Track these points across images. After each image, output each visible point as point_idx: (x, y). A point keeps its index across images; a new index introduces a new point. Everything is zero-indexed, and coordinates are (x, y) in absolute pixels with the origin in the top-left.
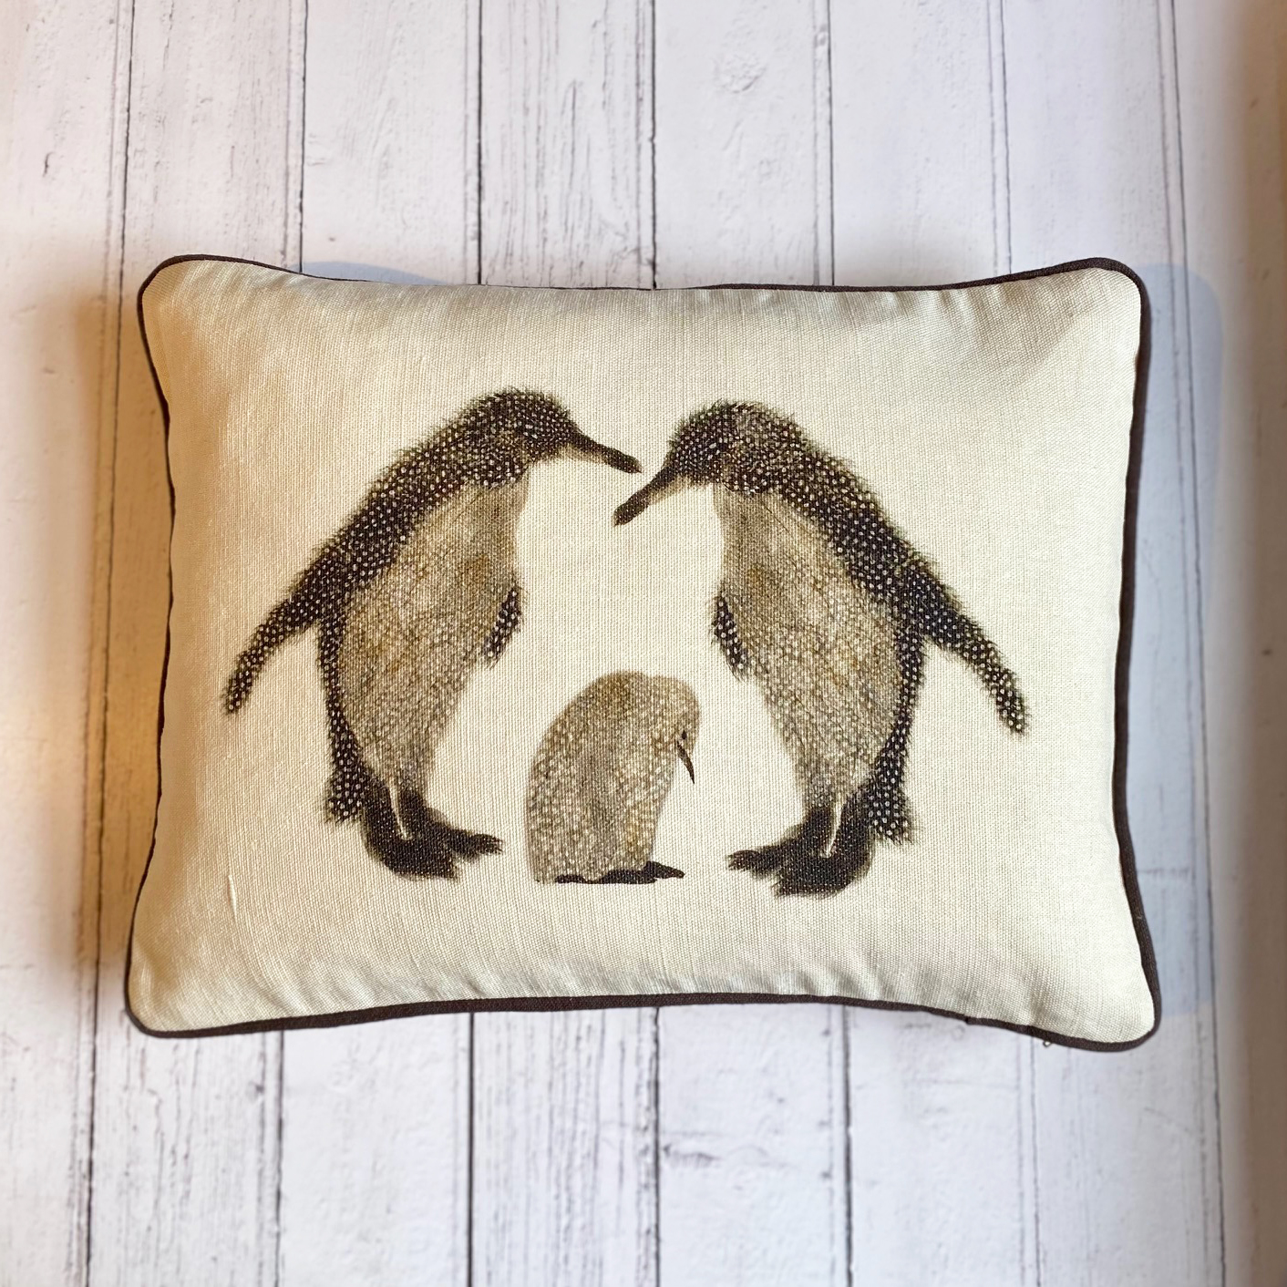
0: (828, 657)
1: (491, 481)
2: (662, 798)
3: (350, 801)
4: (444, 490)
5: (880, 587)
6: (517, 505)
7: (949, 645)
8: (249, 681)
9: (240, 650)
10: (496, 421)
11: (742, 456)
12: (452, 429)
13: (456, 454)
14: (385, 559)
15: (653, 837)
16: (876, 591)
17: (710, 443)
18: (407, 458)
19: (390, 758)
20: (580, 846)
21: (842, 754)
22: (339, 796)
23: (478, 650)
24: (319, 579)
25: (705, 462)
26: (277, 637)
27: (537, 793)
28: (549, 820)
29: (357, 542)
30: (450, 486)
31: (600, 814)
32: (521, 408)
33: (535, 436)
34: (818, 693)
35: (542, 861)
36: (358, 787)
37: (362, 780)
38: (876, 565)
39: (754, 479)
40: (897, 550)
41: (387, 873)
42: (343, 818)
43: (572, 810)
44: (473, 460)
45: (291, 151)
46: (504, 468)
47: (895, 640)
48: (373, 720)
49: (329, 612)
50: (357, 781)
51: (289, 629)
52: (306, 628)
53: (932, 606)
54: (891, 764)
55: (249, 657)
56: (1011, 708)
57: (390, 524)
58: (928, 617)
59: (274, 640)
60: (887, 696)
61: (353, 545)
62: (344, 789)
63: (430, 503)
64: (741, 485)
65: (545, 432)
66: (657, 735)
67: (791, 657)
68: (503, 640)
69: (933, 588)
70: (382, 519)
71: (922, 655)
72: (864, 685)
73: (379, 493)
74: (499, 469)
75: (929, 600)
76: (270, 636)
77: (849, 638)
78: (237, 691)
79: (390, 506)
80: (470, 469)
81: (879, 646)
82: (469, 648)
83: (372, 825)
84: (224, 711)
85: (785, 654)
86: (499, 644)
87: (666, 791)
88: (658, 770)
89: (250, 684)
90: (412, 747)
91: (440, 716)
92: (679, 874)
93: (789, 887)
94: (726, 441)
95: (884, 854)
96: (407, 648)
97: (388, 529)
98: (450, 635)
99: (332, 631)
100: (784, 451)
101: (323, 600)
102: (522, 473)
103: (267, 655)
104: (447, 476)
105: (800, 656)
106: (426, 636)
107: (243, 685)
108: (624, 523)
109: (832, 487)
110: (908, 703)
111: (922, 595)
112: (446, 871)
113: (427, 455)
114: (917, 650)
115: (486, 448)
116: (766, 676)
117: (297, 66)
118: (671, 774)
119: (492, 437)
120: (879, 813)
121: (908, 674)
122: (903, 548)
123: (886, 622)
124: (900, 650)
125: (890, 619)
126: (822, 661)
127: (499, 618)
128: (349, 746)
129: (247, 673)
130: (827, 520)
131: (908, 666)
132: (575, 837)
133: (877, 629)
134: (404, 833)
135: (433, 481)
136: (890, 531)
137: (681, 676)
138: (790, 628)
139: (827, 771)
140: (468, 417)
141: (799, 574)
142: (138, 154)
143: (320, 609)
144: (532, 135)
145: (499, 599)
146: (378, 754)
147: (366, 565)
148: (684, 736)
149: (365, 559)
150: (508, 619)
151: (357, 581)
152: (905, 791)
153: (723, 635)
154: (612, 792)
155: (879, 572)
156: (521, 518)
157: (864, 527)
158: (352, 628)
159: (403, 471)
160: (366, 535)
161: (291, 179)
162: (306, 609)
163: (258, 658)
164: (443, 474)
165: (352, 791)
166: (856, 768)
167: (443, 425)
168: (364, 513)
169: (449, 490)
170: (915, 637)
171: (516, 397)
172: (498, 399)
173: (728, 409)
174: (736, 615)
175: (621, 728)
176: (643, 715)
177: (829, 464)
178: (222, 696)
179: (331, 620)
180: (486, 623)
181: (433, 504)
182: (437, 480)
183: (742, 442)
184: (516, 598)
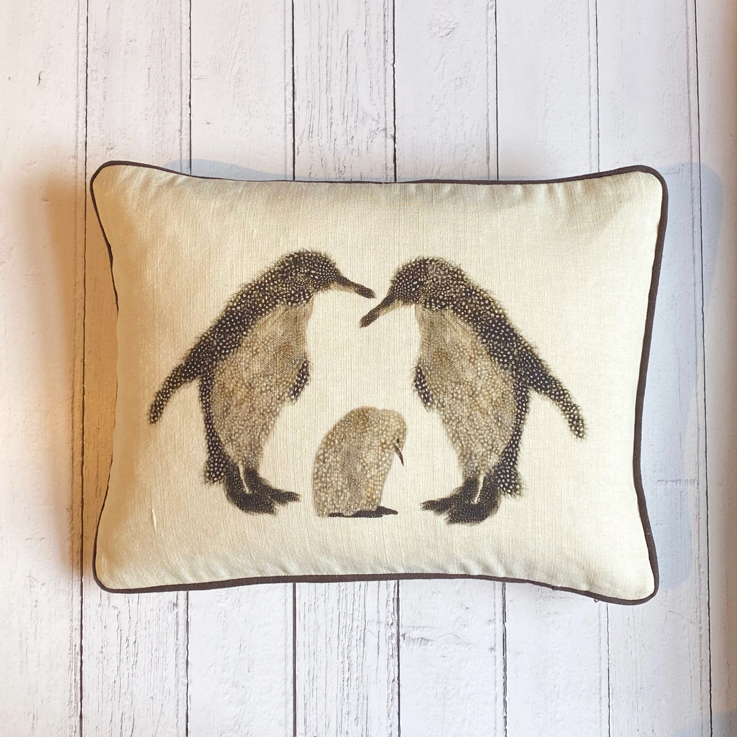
0: (477, 399)
1: (292, 302)
2: (386, 474)
3: (218, 473)
4: (267, 307)
5: (506, 361)
6: (307, 316)
7: (543, 391)
8: (162, 407)
9: (157, 390)
10: (295, 268)
11: (432, 288)
12: (271, 272)
13: (273, 287)
14: (235, 344)
15: (381, 494)
16: (504, 363)
17: (413, 281)
18: (246, 289)
19: (239, 450)
20: (342, 498)
21: (484, 450)
22: (212, 470)
23: (286, 395)
24: (199, 354)
25: (411, 292)
26: (177, 384)
27: (318, 471)
28: (325, 485)
29: (220, 335)
30: (270, 305)
31: (353, 482)
32: (309, 261)
33: (317, 277)
34: (471, 418)
35: (321, 505)
36: (222, 465)
37: (224, 462)
38: (504, 349)
39: (438, 301)
40: (515, 341)
41: (238, 511)
42: (214, 482)
43: (338, 480)
44: (283, 290)
45: (184, 72)
46: (300, 295)
47: (513, 389)
48: (230, 431)
49: (205, 372)
50: (221, 462)
51: (183, 380)
52: (192, 380)
53: (534, 371)
54: (510, 455)
55: (161, 394)
56: (576, 424)
57: (238, 325)
58: (532, 377)
59: (175, 385)
60: (509, 419)
61: (217, 336)
62: (214, 467)
63: (259, 314)
64: (431, 305)
65: (322, 275)
66: (383, 441)
67: (457, 398)
68: (300, 390)
69: (535, 361)
70: (233, 322)
71: (528, 397)
72: (496, 414)
73: (231, 308)
74: (297, 295)
75: (533, 367)
76: (173, 383)
77: (488, 389)
78: (155, 412)
79: (237, 315)
80: (282, 296)
81: (505, 393)
82: (281, 394)
83: (229, 486)
84: (149, 422)
85: (453, 397)
86: (297, 391)
87: (388, 470)
88: (384, 459)
89: (163, 409)
90: (251, 445)
91: (266, 429)
92: (395, 513)
93: (454, 519)
94: (422, 280)
95: (506, 502)
96: (248, 393)
97: (237, 328)
98: (271, 387)
99: (207, 382)
100: (455, 285)
101: (201, 365)
102: (309, 298)
103: (171, 393)
104: (269, 299)
105: (462, 398)
106: (258, 387)
107: (158, 409)
108: (366, 326)
109: (481, 306)
110: (520, 423)
111: (528, 365)
112: (270, 510)
113: (257, 287)
114: (526, 395)
115: (289, 284)
116: (443, 409)
117: (186, 21)
118: (391, 461)
119: (293, 277)
120: (503, 481)
121: (520, 407)
122: (519, 340)
123: (509, 380)
124: (516, 395)
125: (511, 378)
126: (473, 401)
127: (297, 378)
128: (217, 444)
129: (161, 403)
130: (477, 324)
131: (520, 403)
132: (339, 494)
133: (504, 383)
134: (247, 490)
135: (261, 302)
136: (512, 330)
137: (397, 409)
138: (456, 383)
139: (476, 459)
140: (280, 266)
141: (462, 354)
142: (93, 73)
143: (200, 370)
144: (323, 62)
145: (297, 367)
146: (232, 448)
147: (225, 347)
148: (398, 441)
149: (224, 344)
150: (302, 378)
151: (220, 356)
152: (518, 469)
153: (420, 387)
154: (359, 470)
155: (505, 353)
156: (309, 323)
157: (498, 328)
158: (218, 381)
159: (244, 296)
160: (225, 331)
161: (184, 88)
162: (193, 370)
163: (166, 395)
164: (266, 298)
165: (219, 467)
166: (492, 457)
167: (266, 271)
168: (223, 318)
169: (270, 307)
170: (525, 387)
171: (306, 255)
172: (296, 256)
173: (424, 262)
174: (427, 377)
175: (364, 437)
176: (376, 430)
177: (479, 293)
178: (147, 414)
179: (206, 376)
180: (290, 380)
181: (261, 314)
182: (263, 301)
183: (431, 280)
184: (306, 367)
